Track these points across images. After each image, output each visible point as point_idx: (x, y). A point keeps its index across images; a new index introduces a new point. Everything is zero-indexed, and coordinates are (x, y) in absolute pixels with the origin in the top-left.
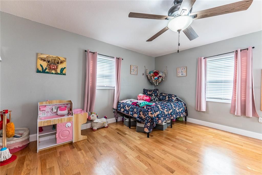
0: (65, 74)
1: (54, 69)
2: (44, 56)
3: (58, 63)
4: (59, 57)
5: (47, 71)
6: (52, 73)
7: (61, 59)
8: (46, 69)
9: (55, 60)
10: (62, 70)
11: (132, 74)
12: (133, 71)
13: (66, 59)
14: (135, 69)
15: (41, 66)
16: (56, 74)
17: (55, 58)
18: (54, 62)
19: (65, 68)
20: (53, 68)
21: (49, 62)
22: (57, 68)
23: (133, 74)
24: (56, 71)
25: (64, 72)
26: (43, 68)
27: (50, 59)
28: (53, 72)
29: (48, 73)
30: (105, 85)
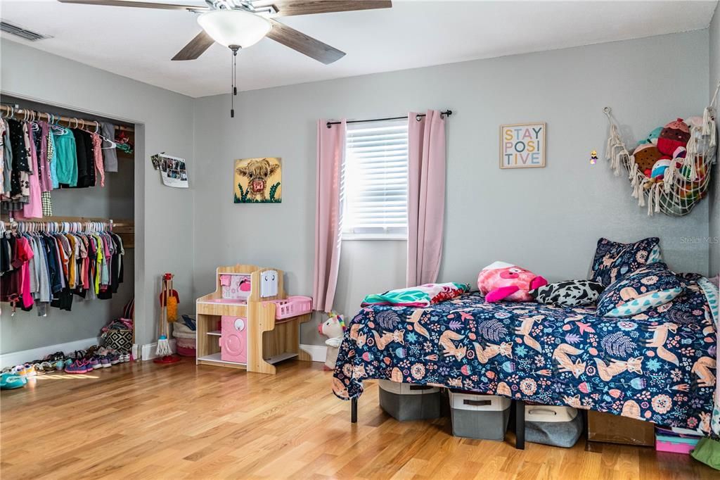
0: (278, 201)
1: (259, 191)
2: (243, 165)
3: (266, 175)
4: (267, 159)
5: (249, 196)
6: (257, 201)
7: (271, 163)
8: (247, 193)
9: (261, 169)
10: (274, 188)
11: (513, 164)
12: (514, 152)
13: (280, 160)
14: (526, 141)
15: (241, 187)
16: (262, 202)
17: (261, 162)
18: (260, 173)
19: (278, 184)
20: (258, 187)
21: (251, 176)
22: (264, 187)
23: (520, 163)
24: (262, 194)
25: (276, 196)
26: (242, 192)
27: (252, 169)
28: (258, 197)
29: (249, 201)
30: (385, 226)
